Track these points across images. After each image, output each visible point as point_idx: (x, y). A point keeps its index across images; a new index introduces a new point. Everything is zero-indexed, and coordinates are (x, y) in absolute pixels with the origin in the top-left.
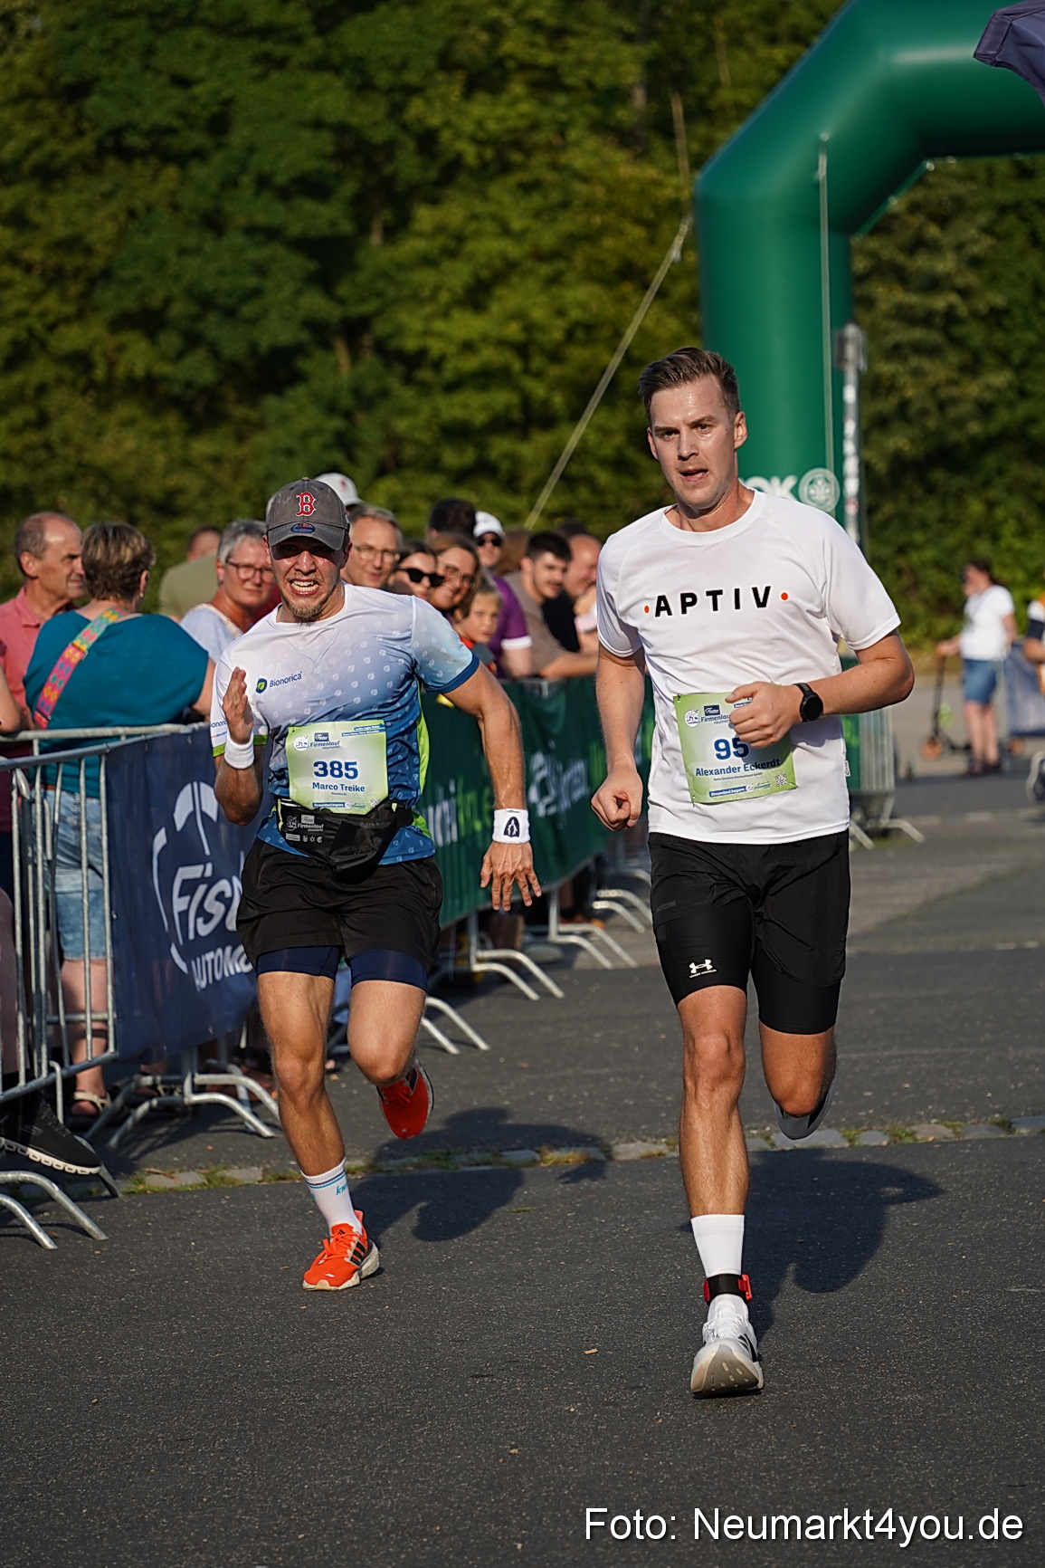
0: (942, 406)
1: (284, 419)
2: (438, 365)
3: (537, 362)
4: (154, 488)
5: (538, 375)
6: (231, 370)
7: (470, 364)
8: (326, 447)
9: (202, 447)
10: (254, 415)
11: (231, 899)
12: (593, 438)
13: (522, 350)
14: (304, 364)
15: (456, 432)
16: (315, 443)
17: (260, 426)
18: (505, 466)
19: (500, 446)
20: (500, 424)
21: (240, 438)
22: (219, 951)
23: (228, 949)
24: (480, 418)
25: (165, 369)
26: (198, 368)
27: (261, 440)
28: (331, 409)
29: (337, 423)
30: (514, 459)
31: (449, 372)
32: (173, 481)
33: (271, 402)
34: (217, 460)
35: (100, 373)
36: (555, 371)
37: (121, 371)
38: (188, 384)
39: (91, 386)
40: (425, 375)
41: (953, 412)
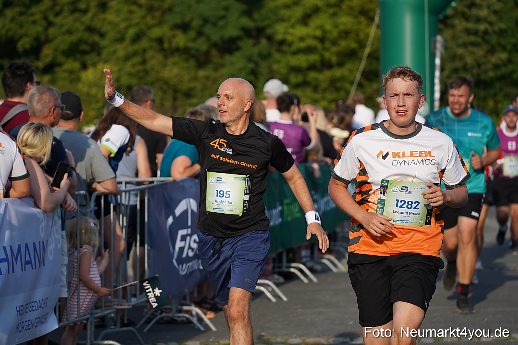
0: (479, 65)
1: (232, 64)
2: (290, 45)
3: (327, 44)
4: (184, 87)
5: (328, 50)
6: (215, 45)
7: (302, 45)
9: (202, 73)
13: (322, 40)
14: (240, 44)
15: (296, 70)
17: (224, 66)
18: (313, 82)
19: (312, 75)
20: (312, 67)
24: (304, 65)
25: (190, 44)
26: (201, 44)
27: (224, 71)
28: (250, 59)
29: (251, 66)
30: (317, 79)
31: (294, 47)
32: (192, 85)
33: (228, 58)
34: (207, 78)
35: (166, 45)
36: (334, 49)
37: (174, 45)
38: (197, 50)
39: (163, 50)
40: (285, 48)
41: (483, 67)
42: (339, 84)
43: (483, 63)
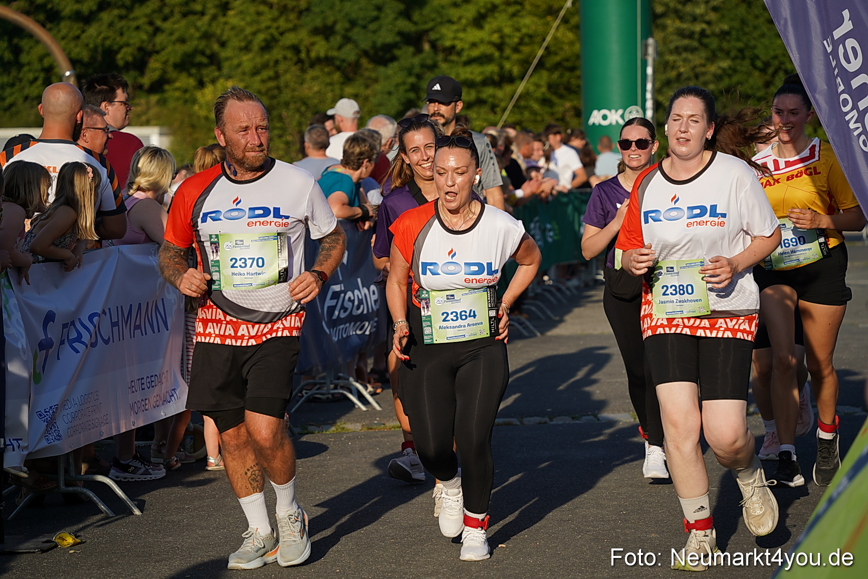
0: (697, 77)
2: (459, 54)
3: (507, 52)
5: (508, 58)
6: (365, 53)
7: (475, 53)
8: (407, 91)
10: (373, 75)
11: (354, 300)
12: (532, 88)
13: (499, 47)
14: (397, 52)
16: (402, 89)
17: (376, 80)
18: (490, 100)
19: (488, 92)
20: (487, 82)
21: (367, 86)
22: (348, 325)
23: (353, 324)
24: (479, 79)
25: (335, 53)
26: (349, 54)
27: (377, 87)
28: (410, 73)
29: (412, 80)
30: (494, 96)
31: (464, 58)
33: (382, 69)
35: (303, 55)
36: (516, 57)
37: (313, 55)
38: (343, 61)
39: (300, 61)
40: (454, 58)
41: (702, 79)
42: (522, 103)
43: (704, 74)
